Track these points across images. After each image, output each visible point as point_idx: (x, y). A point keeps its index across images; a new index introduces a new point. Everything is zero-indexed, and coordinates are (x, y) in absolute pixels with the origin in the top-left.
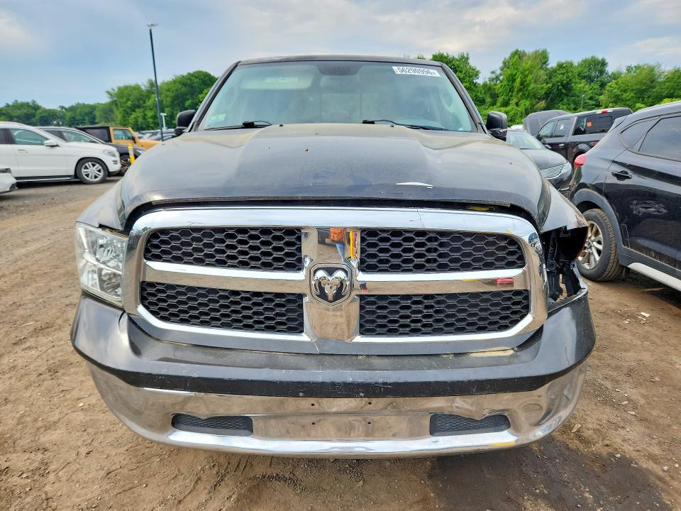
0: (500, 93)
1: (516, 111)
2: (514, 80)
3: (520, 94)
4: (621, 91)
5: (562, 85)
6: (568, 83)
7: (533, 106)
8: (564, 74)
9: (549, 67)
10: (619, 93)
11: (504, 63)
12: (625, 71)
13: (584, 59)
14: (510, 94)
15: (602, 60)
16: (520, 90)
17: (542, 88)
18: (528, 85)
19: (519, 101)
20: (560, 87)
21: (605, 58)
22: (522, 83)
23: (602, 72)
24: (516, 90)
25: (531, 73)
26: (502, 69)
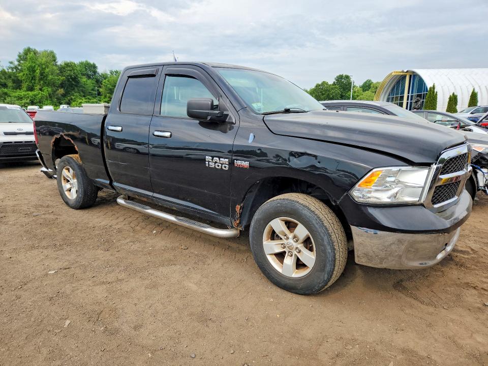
0: (24, 80)
1: (42, 96)
2: (34, 71)
3: (42, 82)
4: (112, 86)
5: (72, 79)
6: (75, 78)
7: (55, 92)
8: (71, 71)
9: (58, 63)
10: (111, 87)
11: (20, 56)
12: (109, 74)
13: (81, 61)
14: (33, 81)
15: (94, 64)
16: (41, 79)
17: (59, 80)
18: (47, 76)
19: (42, 87)
20: (70, 80)
21: (95, 63)
22: (42, 74)
23: (95, 72)
24: (38, 78)
25: (48, 67)
26: (19, 61)
